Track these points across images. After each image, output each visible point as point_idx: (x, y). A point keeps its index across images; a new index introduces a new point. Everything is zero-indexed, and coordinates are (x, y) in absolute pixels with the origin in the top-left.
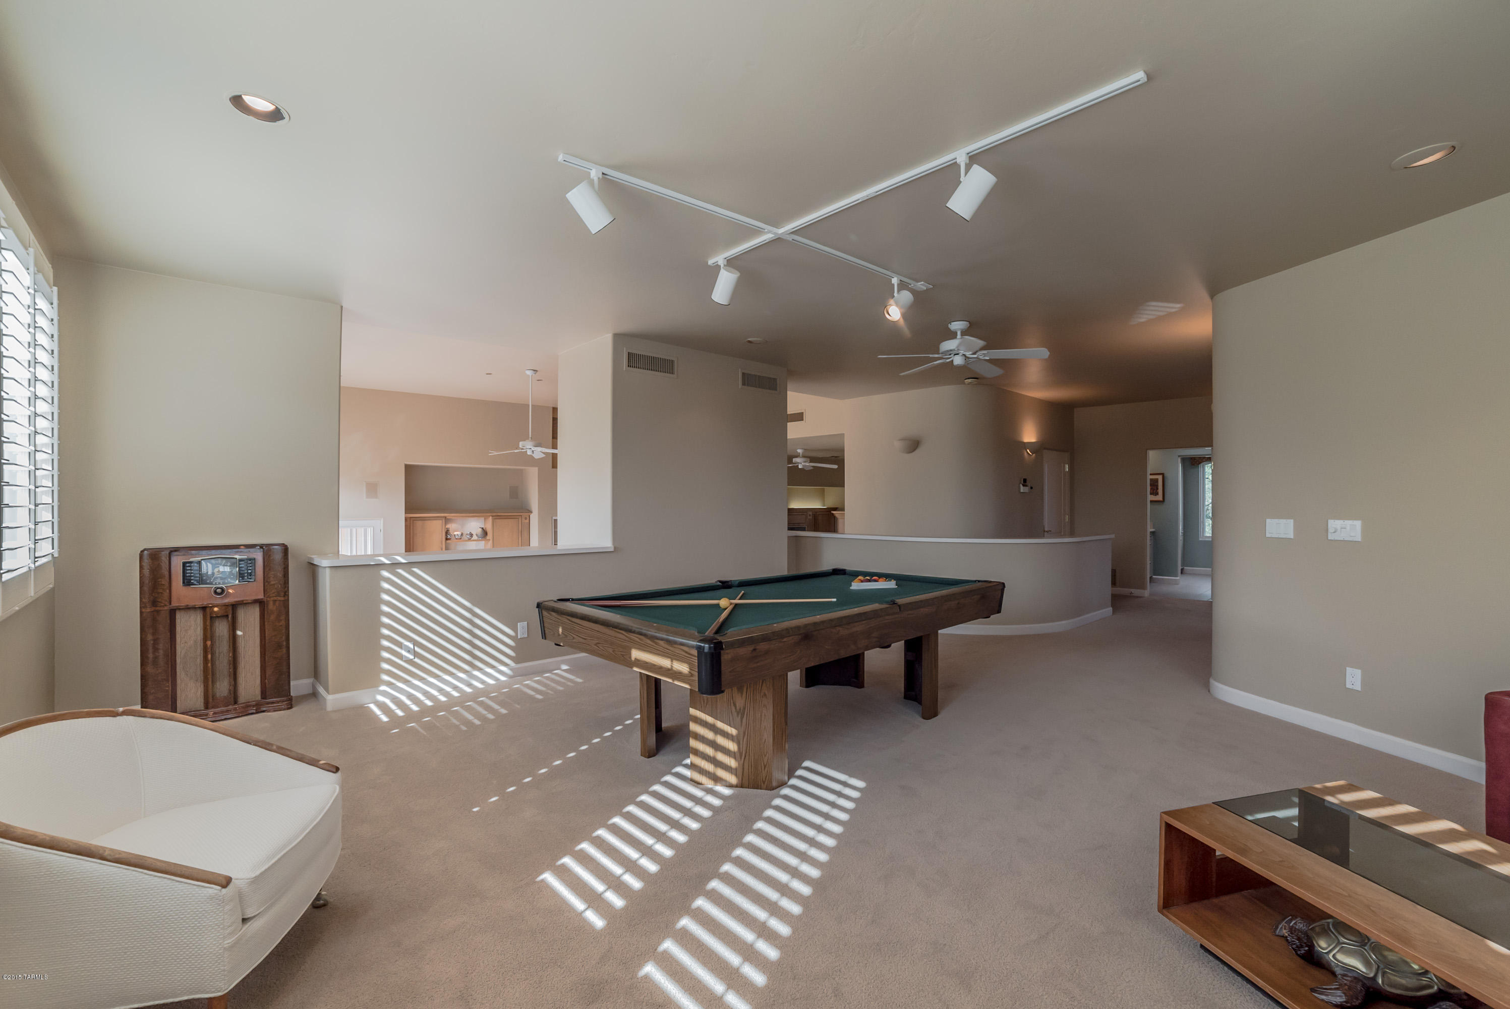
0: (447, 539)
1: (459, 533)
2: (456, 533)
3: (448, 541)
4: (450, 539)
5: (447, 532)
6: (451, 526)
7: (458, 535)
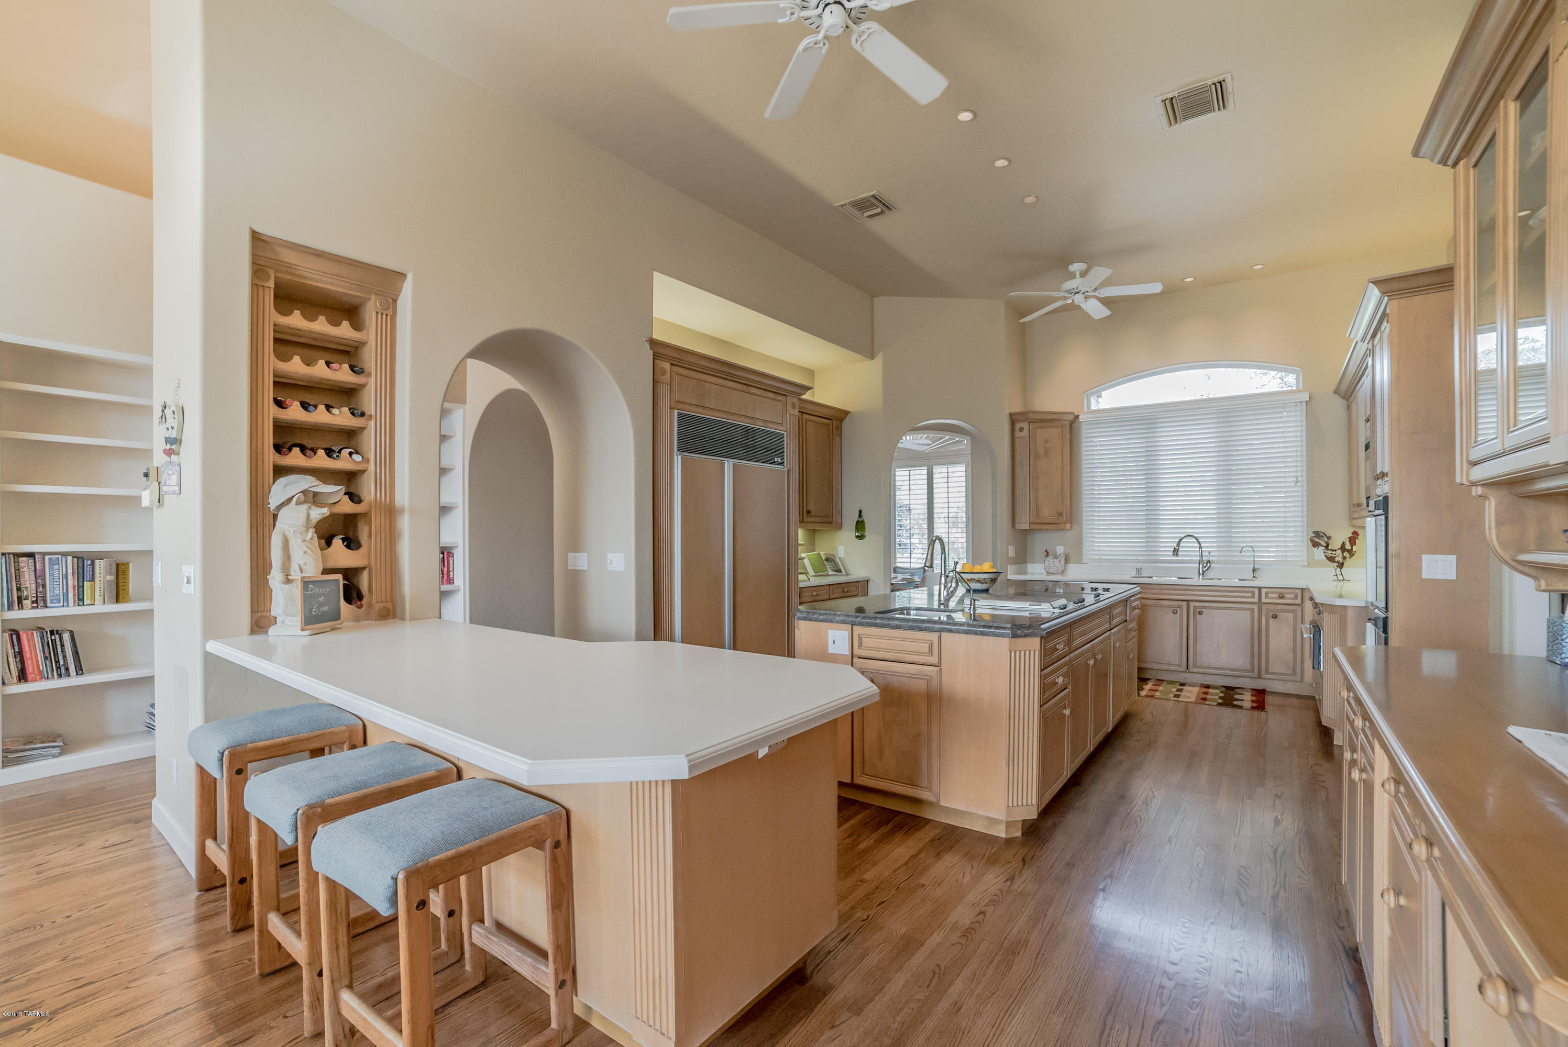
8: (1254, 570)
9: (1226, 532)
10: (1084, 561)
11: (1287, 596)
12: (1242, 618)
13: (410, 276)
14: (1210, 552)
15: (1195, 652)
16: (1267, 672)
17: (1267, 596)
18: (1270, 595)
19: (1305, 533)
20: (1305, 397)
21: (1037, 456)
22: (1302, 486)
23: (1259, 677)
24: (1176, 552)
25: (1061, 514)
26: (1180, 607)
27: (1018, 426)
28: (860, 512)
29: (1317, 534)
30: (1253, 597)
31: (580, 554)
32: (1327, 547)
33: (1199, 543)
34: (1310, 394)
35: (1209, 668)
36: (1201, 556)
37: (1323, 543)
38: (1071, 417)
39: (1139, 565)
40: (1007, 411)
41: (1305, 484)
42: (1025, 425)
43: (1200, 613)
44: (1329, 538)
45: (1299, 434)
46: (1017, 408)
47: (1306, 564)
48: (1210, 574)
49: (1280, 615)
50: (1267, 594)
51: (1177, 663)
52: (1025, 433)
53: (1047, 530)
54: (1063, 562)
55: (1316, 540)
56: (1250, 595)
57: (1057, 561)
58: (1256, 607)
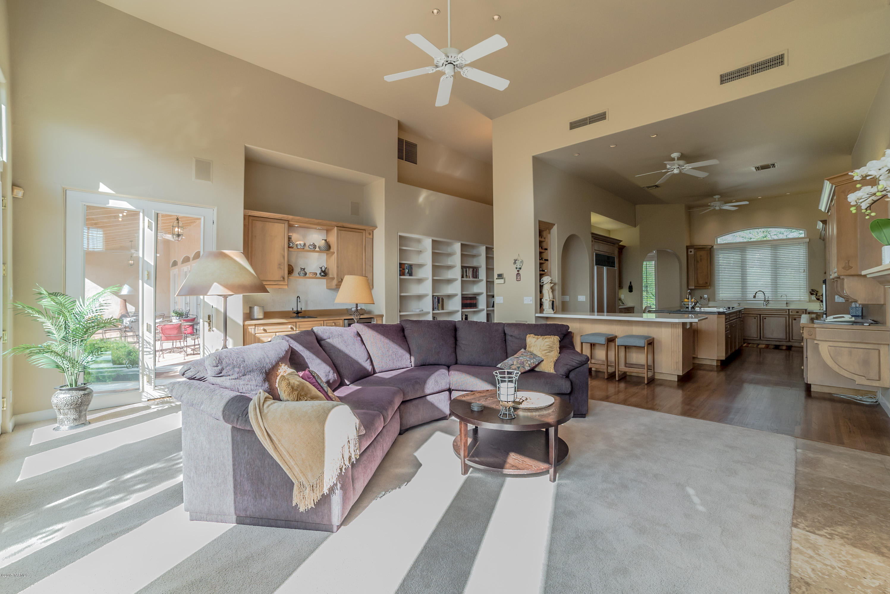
0: (289, 247)
1: (302, 243)
2: (298, 243)
3: (290, 249)
4: (292, 247)
5: (289, 239)
6: (295, 236)
7: (300, 244)
8: (787, 303)
9: (775, 290)
10: (716, 301)
11: (799, 312)
12: (782, 320)
13: (556, 225)
14: (768, 297)
15: (763, 332)
16: (792, 339)
17: (792, 312)
18: (793, 312)
19: (808, 290)
20: (808, 240)
21: (698, 262)
22: (806, 273)
23: (789, 341)
24: (755, 297)
25: (707, 283)
26: (757, 316)
27: (690, 250)
28: (631, 282)
29: (813, 290)
30: (786, 313)
31: (566, 296)
32: (816, 295)
33: (764, 293)
34: (809, 239)
35: (770, 338)
36: (765, 298)
37: (815, 293)
38: (710, 247)
39: (739, 302)
40: (685, 246)
41: (807, 272)
42: (692, 250)
43: (765, 319)
44: (817, 292)
45: (805, 254)
46: (688, 244)
47: (808, 301)
48: (769, 305)
49: (797, 319)
50: (792, 311)
51: (756, 337)
52: (693, 253)
53: (701, 289)
54: (707, 301)
55: (812, 292)
56: (785, 312)
57: (705, 301)
58: (787, 316)
